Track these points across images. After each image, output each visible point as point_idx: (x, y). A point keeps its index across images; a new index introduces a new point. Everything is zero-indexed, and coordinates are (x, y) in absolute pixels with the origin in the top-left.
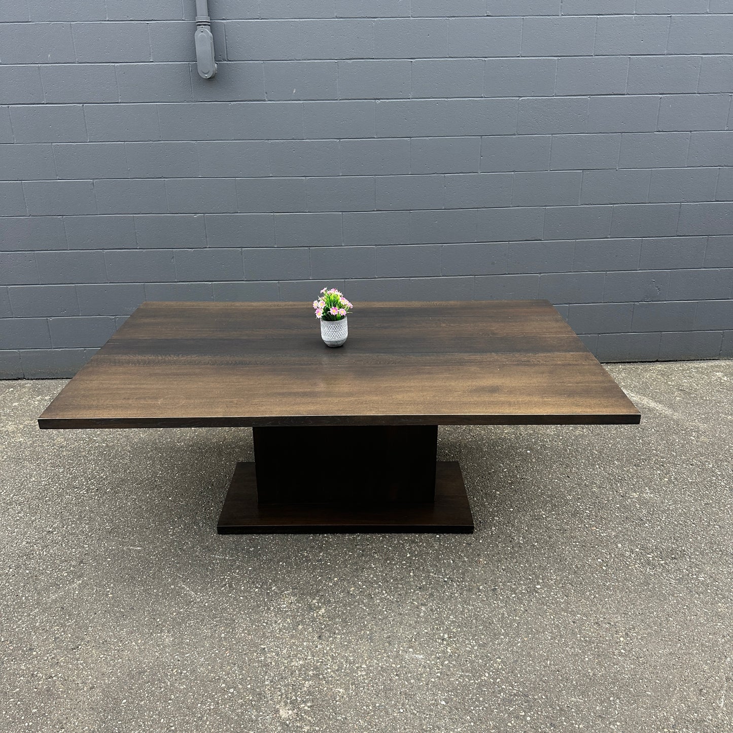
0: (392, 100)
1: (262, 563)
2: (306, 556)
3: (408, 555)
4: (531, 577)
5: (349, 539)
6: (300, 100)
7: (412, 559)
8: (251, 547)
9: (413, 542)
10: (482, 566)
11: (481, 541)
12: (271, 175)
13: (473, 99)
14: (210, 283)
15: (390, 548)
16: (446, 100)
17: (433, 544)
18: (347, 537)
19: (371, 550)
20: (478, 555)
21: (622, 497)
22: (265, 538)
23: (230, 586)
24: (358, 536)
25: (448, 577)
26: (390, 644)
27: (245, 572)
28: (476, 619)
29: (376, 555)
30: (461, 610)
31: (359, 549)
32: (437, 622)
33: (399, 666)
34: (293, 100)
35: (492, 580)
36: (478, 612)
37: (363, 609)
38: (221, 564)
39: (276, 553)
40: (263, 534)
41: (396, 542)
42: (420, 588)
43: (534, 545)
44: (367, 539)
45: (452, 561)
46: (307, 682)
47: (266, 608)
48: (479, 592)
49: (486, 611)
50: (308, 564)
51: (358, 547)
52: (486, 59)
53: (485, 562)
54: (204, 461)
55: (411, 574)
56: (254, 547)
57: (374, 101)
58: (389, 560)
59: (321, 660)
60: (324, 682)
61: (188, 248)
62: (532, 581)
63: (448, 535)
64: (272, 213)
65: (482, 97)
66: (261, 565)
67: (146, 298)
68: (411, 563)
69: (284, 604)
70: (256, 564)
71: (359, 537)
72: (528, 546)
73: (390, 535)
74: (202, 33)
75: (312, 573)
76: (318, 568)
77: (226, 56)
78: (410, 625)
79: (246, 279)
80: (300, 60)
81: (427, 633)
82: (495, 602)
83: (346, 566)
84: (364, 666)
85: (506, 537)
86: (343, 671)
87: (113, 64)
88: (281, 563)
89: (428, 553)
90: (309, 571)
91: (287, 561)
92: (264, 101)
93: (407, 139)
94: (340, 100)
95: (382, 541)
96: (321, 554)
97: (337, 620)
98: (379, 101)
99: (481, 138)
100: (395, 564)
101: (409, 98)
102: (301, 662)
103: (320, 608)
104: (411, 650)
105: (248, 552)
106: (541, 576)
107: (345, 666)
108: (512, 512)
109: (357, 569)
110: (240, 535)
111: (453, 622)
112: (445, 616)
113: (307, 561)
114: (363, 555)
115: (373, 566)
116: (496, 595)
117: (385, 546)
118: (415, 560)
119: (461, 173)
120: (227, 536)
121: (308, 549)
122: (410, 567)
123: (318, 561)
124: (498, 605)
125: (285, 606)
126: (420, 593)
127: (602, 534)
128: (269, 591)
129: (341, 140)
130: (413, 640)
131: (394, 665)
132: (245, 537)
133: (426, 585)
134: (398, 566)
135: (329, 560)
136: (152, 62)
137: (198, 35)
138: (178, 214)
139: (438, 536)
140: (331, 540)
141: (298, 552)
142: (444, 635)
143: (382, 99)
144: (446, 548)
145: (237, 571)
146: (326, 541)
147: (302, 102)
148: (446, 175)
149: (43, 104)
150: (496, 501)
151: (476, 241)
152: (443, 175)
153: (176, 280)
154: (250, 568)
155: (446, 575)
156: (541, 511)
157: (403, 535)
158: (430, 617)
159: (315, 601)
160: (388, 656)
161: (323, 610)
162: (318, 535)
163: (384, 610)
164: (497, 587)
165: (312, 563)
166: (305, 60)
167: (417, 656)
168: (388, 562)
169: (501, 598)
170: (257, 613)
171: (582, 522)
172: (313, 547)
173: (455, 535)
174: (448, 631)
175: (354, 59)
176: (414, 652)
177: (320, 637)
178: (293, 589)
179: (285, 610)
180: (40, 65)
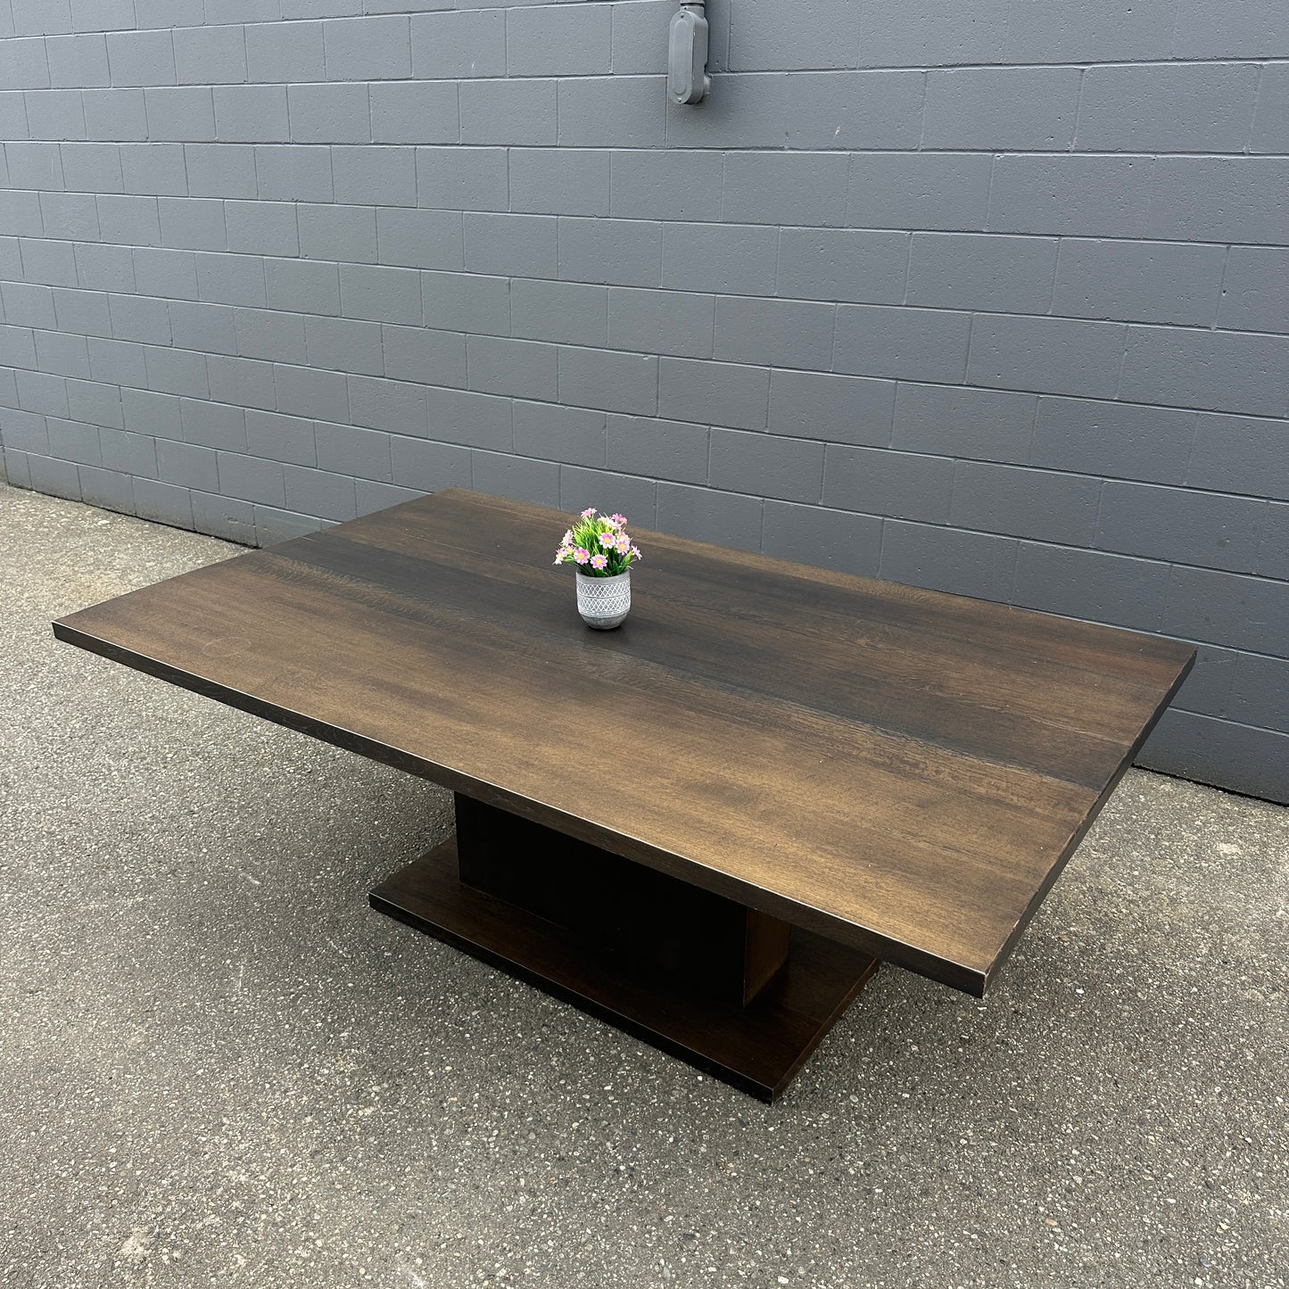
0: (1029, 154)
1: (375, 984)
2: (449, 1006)
3: (608, 1088)
4: (789, 1252)
5: (545, 1008)
6: (845, 150)
7: (606, 1098)
8: (389, 950)
9: (645, 1067)
10: (718, 1179)
11: (771, 1129)
12: (775, 294)
13: (1218, 157)
14: (654, 481)
15: (592, 1059)
16: (1152, 156)
18: (548, 1003)
19: (558, 1044)
20: (736, 1153)
21: (1207, 1185)
22: (425, 945)
23: (294, 1000)
24: (567, 1010)
25: (632, 1164)
26: (400, 1231)
27: (337, 986)
28: (589, 1274)
29: (555, 1059)
30: (584, 1240)
31: (542, 1033)
32: (517, 1237)
33: (370, 1277)
34: (832, 150)
35: (707, 1215)
36: (609, 1263)
37: (431, 1145)
38: (322, 958)
39: (412, 978)
40: (431, 936)
41: (613, 1052)
42: (562, 1159)
43: (870, 1192)
44: (572, 1023)
45: (671, 1140)
46: (213, 1216)
47: (298, 1061)
48: (656, 1225)
49: (625, 1269)
50: (437, 1019)
51: (544, 1029)
52: (1264, 63)
53: (734, 1174)
55: (575, 1125)
56: (394, 953)
57: (990, 154)
58: (567, 1079)
59: (271, 1192)
60: (235, 1231)
61: (628, 414)
62: (785, 1259)
63: (723, 1085)
64: (768, 366)
65: (1243, 154)
66: (371, 986)
68: (596, 1104)
69: (329, 1068)
70: (366, 981)
71: (563, 1011)
72: (856, 1186)
73: (619, 1034)
74: (682, 20)
75: (425, 1039)
76: (444, 1034)
77: (727, 63)
78: (471, 1215)
79: (710, 485)
80: (855, 69)
81: (479, 1246)
82: (662, 1262)
83: (488, 1055)
84: (319, 1243)
85: (832, 1146)
86: (281, 1230)
87: (556, 79)
88: (400, 998)
89: (646, 1102)
91: (412, 998)
92: (782, 149)
93: (1052, 238)
94: (923, 150)
95: (594, 1039)
96: (475, 1013)
97: (372, 1139)
98: (1002, 156)
99: (1228, 248)
100: (568, 1092)
101: (1068, 151)
102: (243, 1178)
103: (369, 1103)
104: (419, 1261)
105: (379, 956)
106: (813, 1262)
107: (294, 1224)
108: (901, 1102)
109: (498, 1068)
110: (398, 924)
111: (545, 1254)
112: (543, 1234)
113: (442, 1014)
114: (536, 1048)
115: (530, 1077)
116: (682, 1249)
117: (588, 1050)
118: (610, 1102)
119: (1167, 324)
121: (465, 994)
122: (588, 1110)
123: (456, 1023)
124: (661, 1272)
125: (327, 1072)
126: (549, 1168)
127: (1057, 1246)
128: (332, 1036)
129: (914, 233)
130: (443, 1246)
131: (362, 1271)
132: (401, 929)
133: (578, 1158)
134: (568, 1099)
135: (476, 1029)
136: (612, 74)
137: (677, 22)
138: (620, 350)
139: (700, 1078)
140: (516, 995)
142: (500, 1269)
143: (1009, 151)
144: (691, 1109)
145: (330, 980)
146: (507, 994)
147: (849, 153)
148: (1131, 325)
149: (458, 145)
150: (891, 1063)
151: (1185, 484)
152: (1125, 324)
153: (605, 467)
154: (350, 985)
155: (634, 1158)
156: (966, 1128)
157: (641, 1045)
158: (518, 1221)
159: (376, 1088)
160: (373, 1249)
161: (369, 1111)
162: (508, 977)
163: (461, 1164)
164: (698, 1235)
165: (445, 1021)
166: (865, 69)
167: (416, 1278)
168: (563, 1082)
169: (684, 1260)
170: (279, 1061)
171: (1041, 1194)
172: (476, 995)
173: (734, 1091)
174: (517, 1266)
175: (961, 66)
176: (418, 1270)
177: (314, 1154)
178: (370, 1051)
179: (319, 1078)
180: (459, 81)
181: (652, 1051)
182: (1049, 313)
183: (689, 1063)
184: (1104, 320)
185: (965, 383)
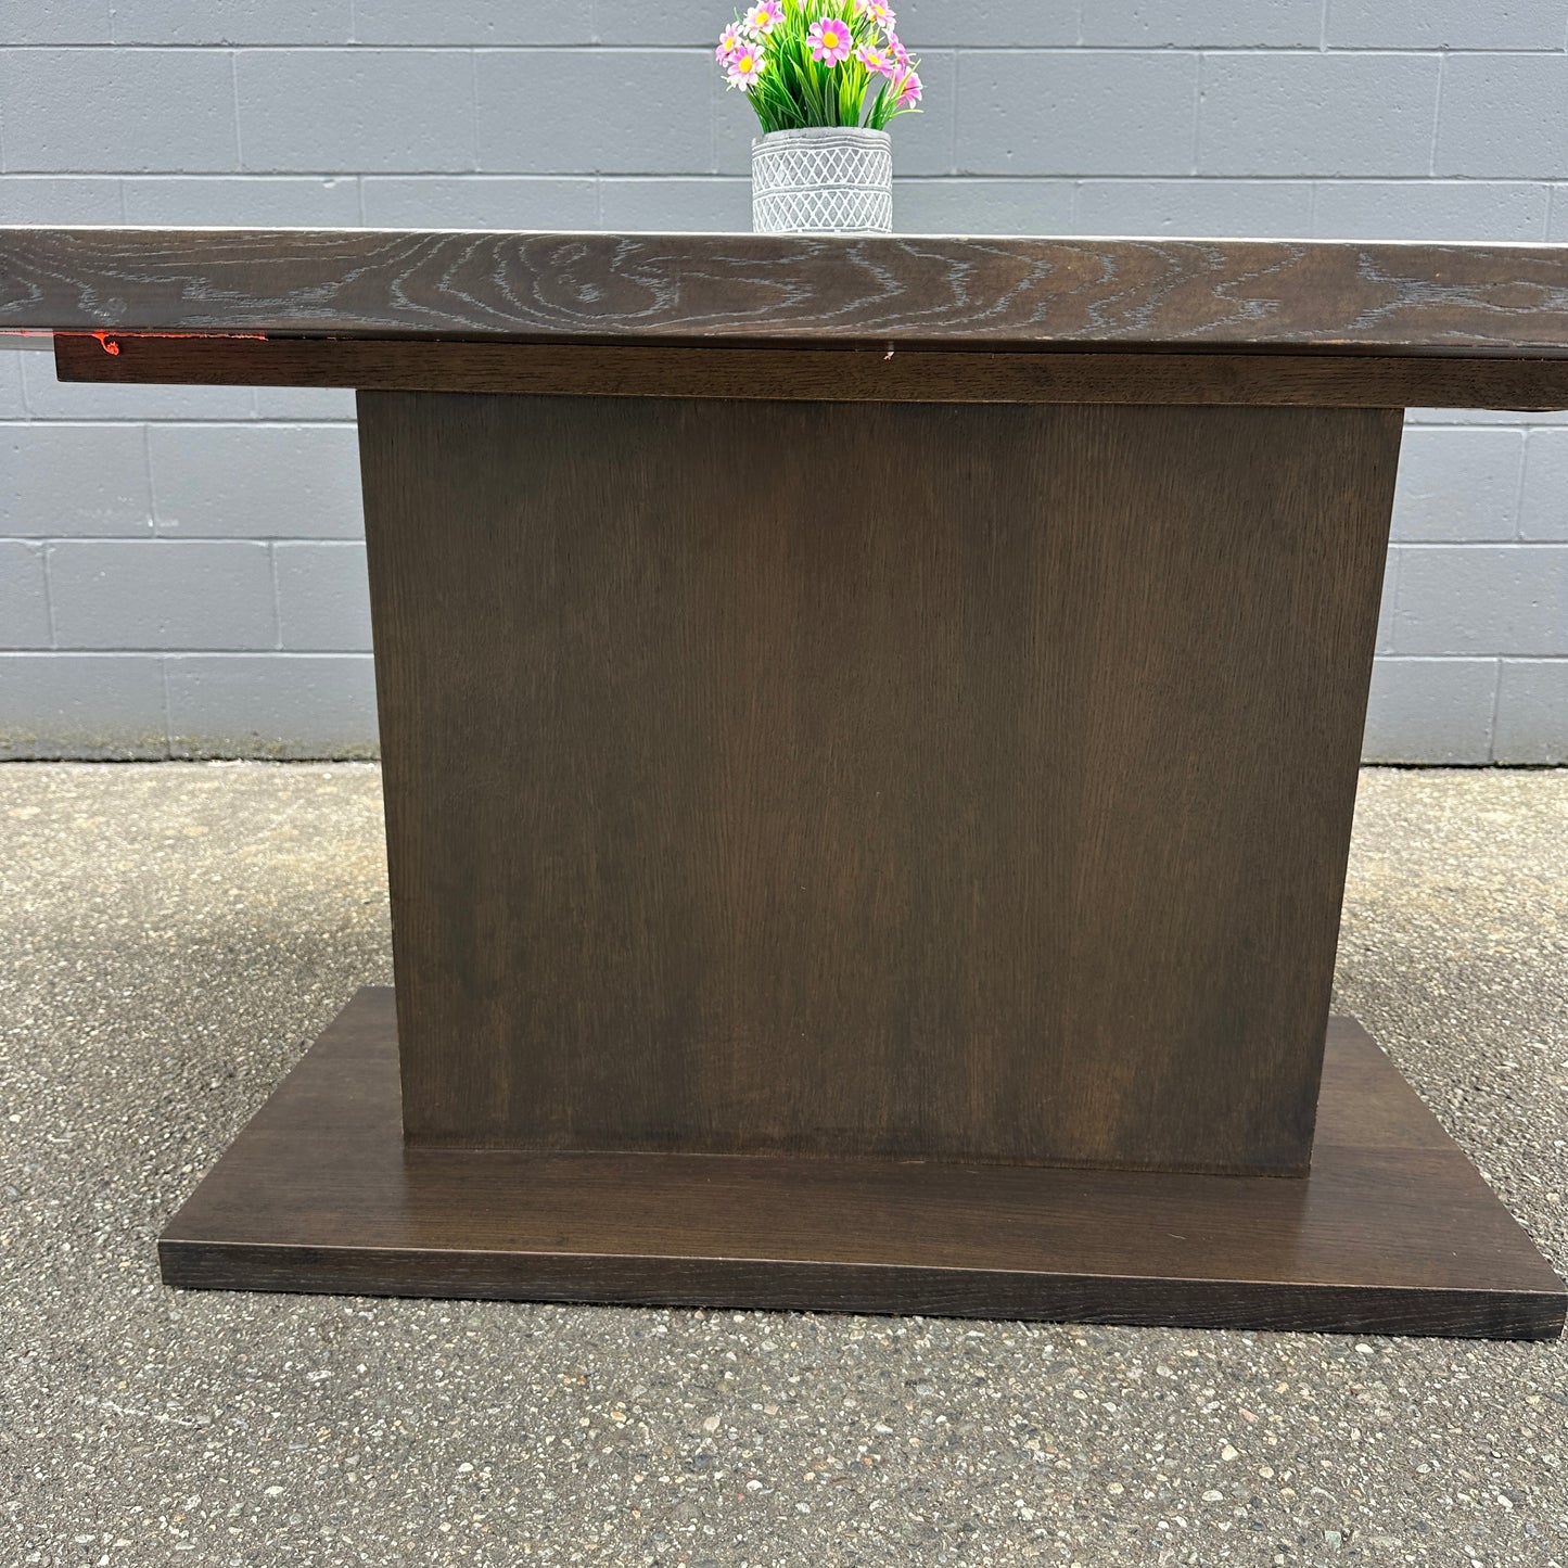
1: (351, 1461)
2: (624, 1435)
3: (1229, 1454)
5: (869, 1346)
7: (1254, 1479)
8: (316, 1365)
15: (1111, 1407)
17: (1354, 1393)
18: (857, 1330)
19: (998, 1410)
22: (407, 1321)
24: (920, 1330)
27: (233, 1512)
29: (1034, 1445)
31: (929, 1403)
38: (113, 1454)
39: (453, 1406)
41: (1135, 1374)
44: (969, 1352)
50: (627, 1479)
51: (923, 1391)
54: (232, 992)
56: (334, 1364)
58: (1118, 1477)
66: (344, 1470)
67: (148, 476)
68: (1255, 1502)
70: (315, 1463)
73: (1092, 1331)
75: (648, 1543)
76: (686, 1509)
83: (861, 1509)
88: (466, 1467)
89: (1345, 1445)
90: (627, 1528)
91: (502, 1455)
95: (1057, 1367)
96: (712, 1424)
100: (1160, 1508)
105: (296, 1389)
109: (927, 1530)
110: (280, 1300)
113: (626, 1462)
114: (954, 1440)
115: (1028, 1514)
117: (1077, 1394)
120: (209, 1298)
121: (638, 1391)
122: (1255, 1526)
123: (688, 1468)
132: (302, 1308)
135: (759, 1461)
139: (1364, 1348)
140: (769, 1346)
141: (581, 1404)
145: (193, 1503)
146: (745, 1353)
148: (1206, 53)
152: (1197, 53)
154: (274, 1491)
157: (1168, 1335)
162: (699, 1315)
165: (654, 1475)
168: (1116, 1489)
172: (665, 1382)
181: (1207, 1338)
182: (1079, 43)
183: (1307, 1328)
184: (1165, 48)
185: (954, 172)
